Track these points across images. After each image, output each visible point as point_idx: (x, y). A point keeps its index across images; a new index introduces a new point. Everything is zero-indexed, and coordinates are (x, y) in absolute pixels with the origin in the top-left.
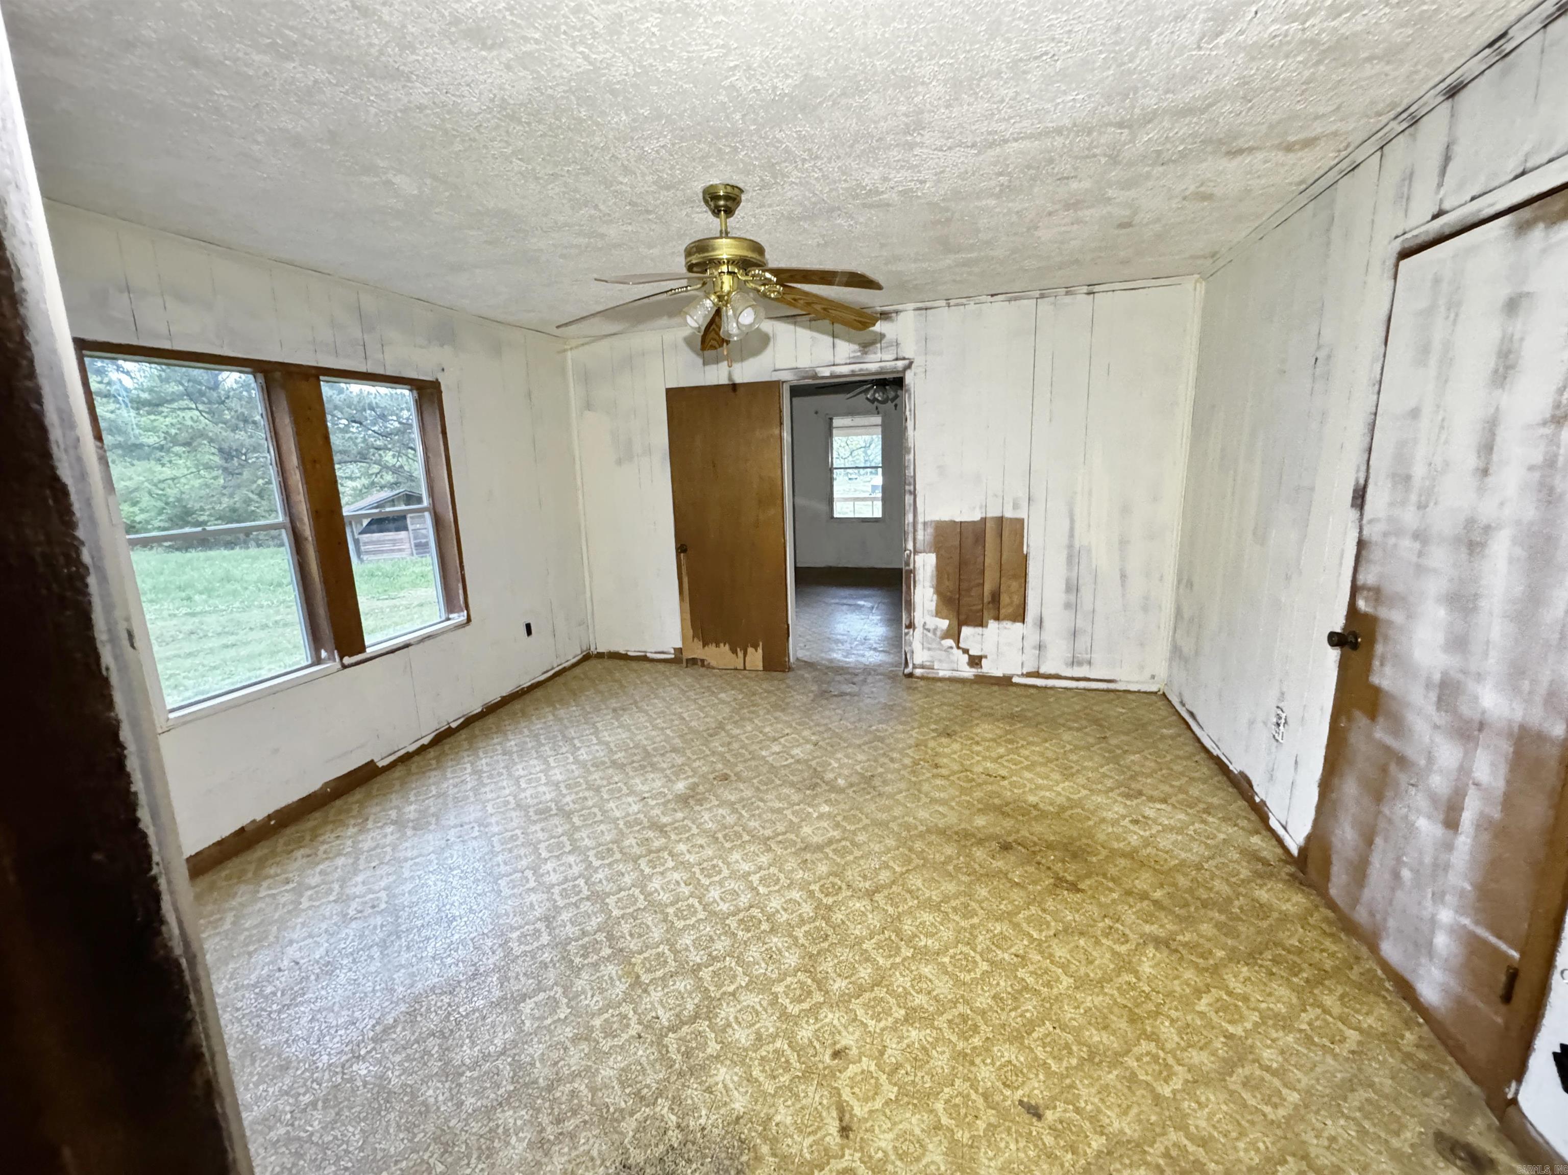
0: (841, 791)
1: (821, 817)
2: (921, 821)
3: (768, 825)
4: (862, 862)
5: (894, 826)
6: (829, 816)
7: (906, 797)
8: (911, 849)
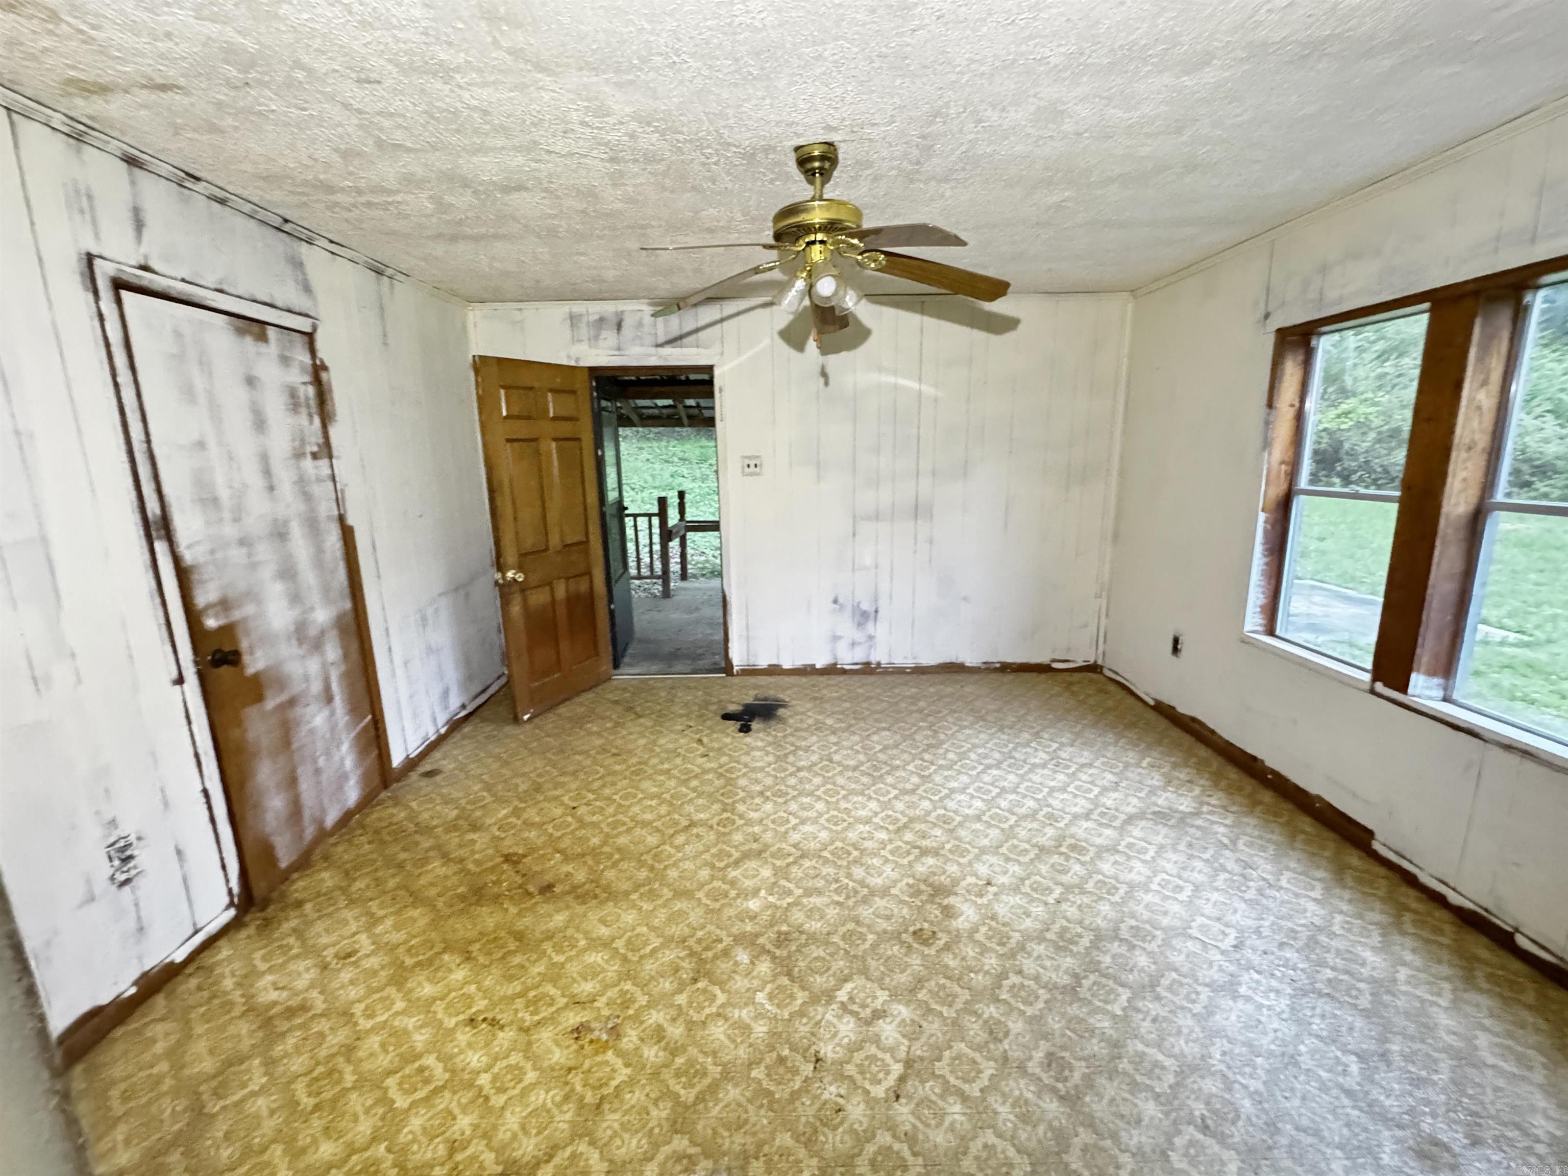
0: (738, 939)
1: (756, 892)
2: (634, 906)
3: (811, 872)
4: (701, 848)
5: (667, 893)
6: (746, 894)
7: (646, 944)
8: (652, 868)
